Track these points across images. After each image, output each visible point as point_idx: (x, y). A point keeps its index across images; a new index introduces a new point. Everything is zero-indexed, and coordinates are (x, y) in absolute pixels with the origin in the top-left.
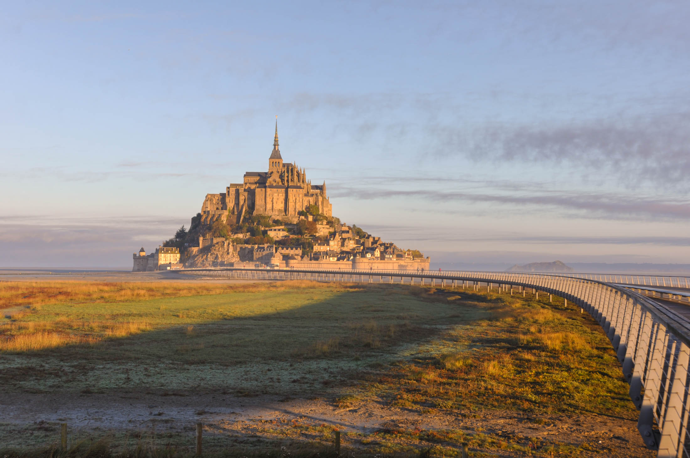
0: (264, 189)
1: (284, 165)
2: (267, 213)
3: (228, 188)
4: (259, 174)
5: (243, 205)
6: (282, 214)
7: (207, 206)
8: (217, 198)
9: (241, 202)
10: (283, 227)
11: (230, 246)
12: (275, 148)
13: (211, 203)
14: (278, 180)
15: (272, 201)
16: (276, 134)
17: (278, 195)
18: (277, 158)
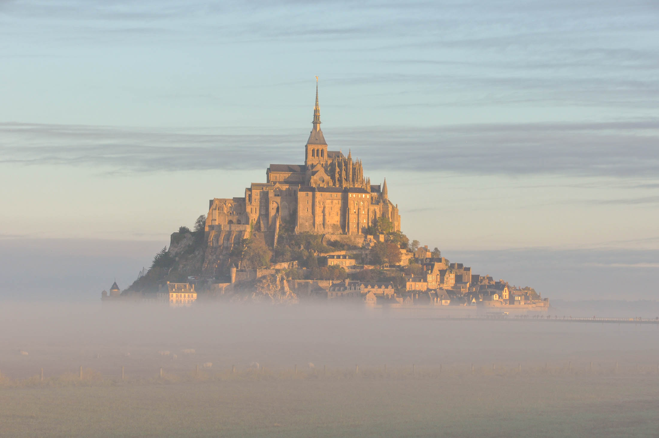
0: (310, 193)
1: (330, 154)
2: (316, 230)
3: (250, 190)
4: (289, 168)
5: (275, 218)
6: (339, 232)
7: (214, 218)
8: (230, 205)
9: (272, 213)
10: (343, 253)
11: (285, 281)
12: (315, 128)
13: (219, 213)
14: (327, 178)
15: (323, 211)
16: (317, 105)
17: (332, 202)
18: (320, 144)
